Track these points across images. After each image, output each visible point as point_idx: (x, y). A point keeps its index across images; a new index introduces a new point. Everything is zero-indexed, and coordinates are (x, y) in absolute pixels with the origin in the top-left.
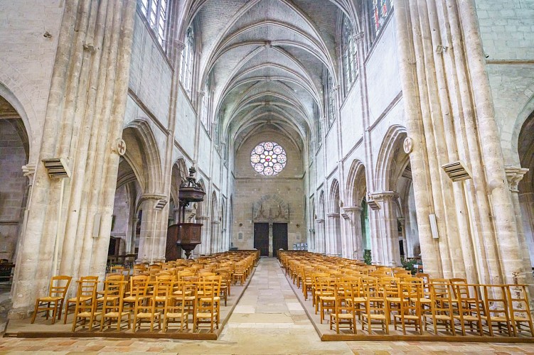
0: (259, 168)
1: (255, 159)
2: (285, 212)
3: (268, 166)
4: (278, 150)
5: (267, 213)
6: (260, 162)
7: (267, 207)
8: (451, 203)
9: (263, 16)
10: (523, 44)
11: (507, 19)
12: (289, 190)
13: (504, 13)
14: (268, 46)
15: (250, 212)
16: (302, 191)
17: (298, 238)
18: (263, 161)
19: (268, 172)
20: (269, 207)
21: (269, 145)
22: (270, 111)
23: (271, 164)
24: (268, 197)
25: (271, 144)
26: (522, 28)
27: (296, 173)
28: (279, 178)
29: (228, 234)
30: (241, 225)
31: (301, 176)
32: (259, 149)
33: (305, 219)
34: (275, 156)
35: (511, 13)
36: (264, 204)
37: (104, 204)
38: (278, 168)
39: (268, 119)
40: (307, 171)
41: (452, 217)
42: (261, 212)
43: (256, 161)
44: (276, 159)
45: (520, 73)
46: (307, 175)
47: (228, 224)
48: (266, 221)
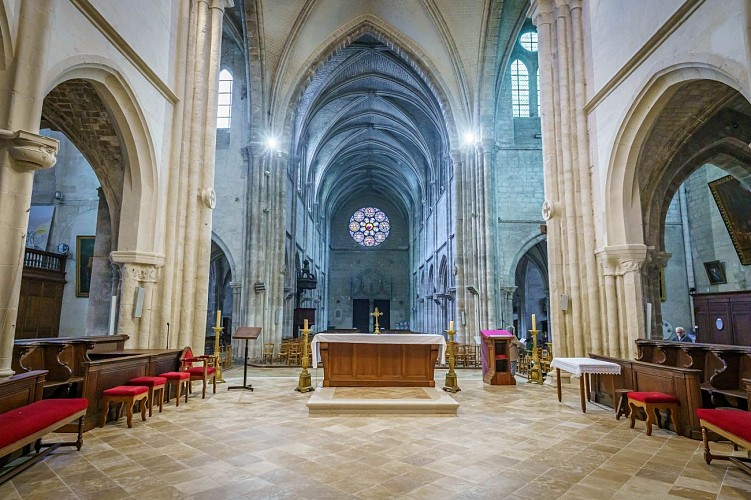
0: (358, 238)
1: (353, 227)
2: (387, 287)
3: (369, 235)
4: (380, 217)
5: (367, 288)
6: (359, 231)
7: (367, 281)
8: (473, 306)
9: (366, 107)
10: (525, 210)
11: (518, 193)
12: (392, 262)
13: (517, 189)
14: (371, 129)
15: (348, 287)
16: (406, 264)
17: (401, 316)
18: (363, 229)
19: (369, 242)
20: (369, 281)
21: (370, 211)
22: (371, 176)
23: (372, 233)
24: (368, 271)
25: (372, 210)
26: (526, 200)
27: (400, 243)
28: (382, 250)
29: (326, 312)
30: (338, 302)
31: (405, 247)
32: (359, 216)
33: (409, 295)
34: (376, 224)
35: (520, 189)
36: (364, 278)
37: (279, 304)
38: (380, 237)
39: (370, 184)
40: (411, 245)
41: (473, 313)
42: (361, 287)
43: (355, 229)
44: (378, 227)
45: (521, 228)
46: (411, 249)
47: (326, 302)
48: (366, 297)
